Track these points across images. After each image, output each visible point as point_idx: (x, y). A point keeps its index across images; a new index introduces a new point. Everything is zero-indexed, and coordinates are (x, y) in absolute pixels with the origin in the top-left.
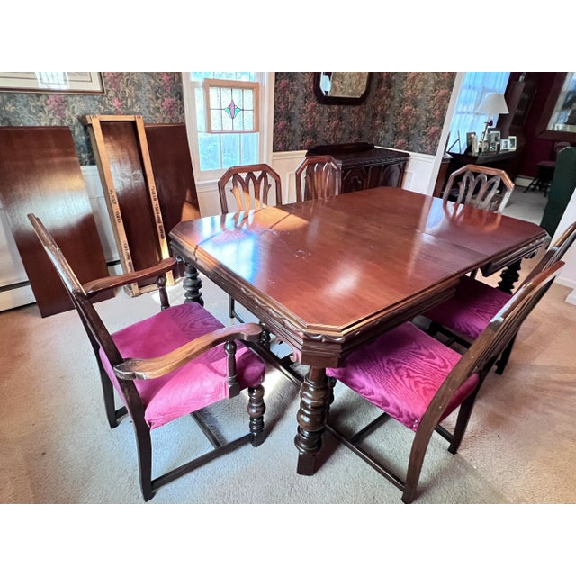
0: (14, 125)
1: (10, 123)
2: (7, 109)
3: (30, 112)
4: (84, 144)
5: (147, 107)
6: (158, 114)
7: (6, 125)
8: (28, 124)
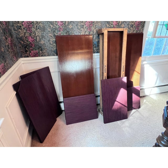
0: (70, 34)
1: (69, 33)
2: (69, 27)
3: (78, 28)
4: (96, 43)
5: (128, 25)
6: (131, 28)
7: (68, 34)
8: (76, 34)
